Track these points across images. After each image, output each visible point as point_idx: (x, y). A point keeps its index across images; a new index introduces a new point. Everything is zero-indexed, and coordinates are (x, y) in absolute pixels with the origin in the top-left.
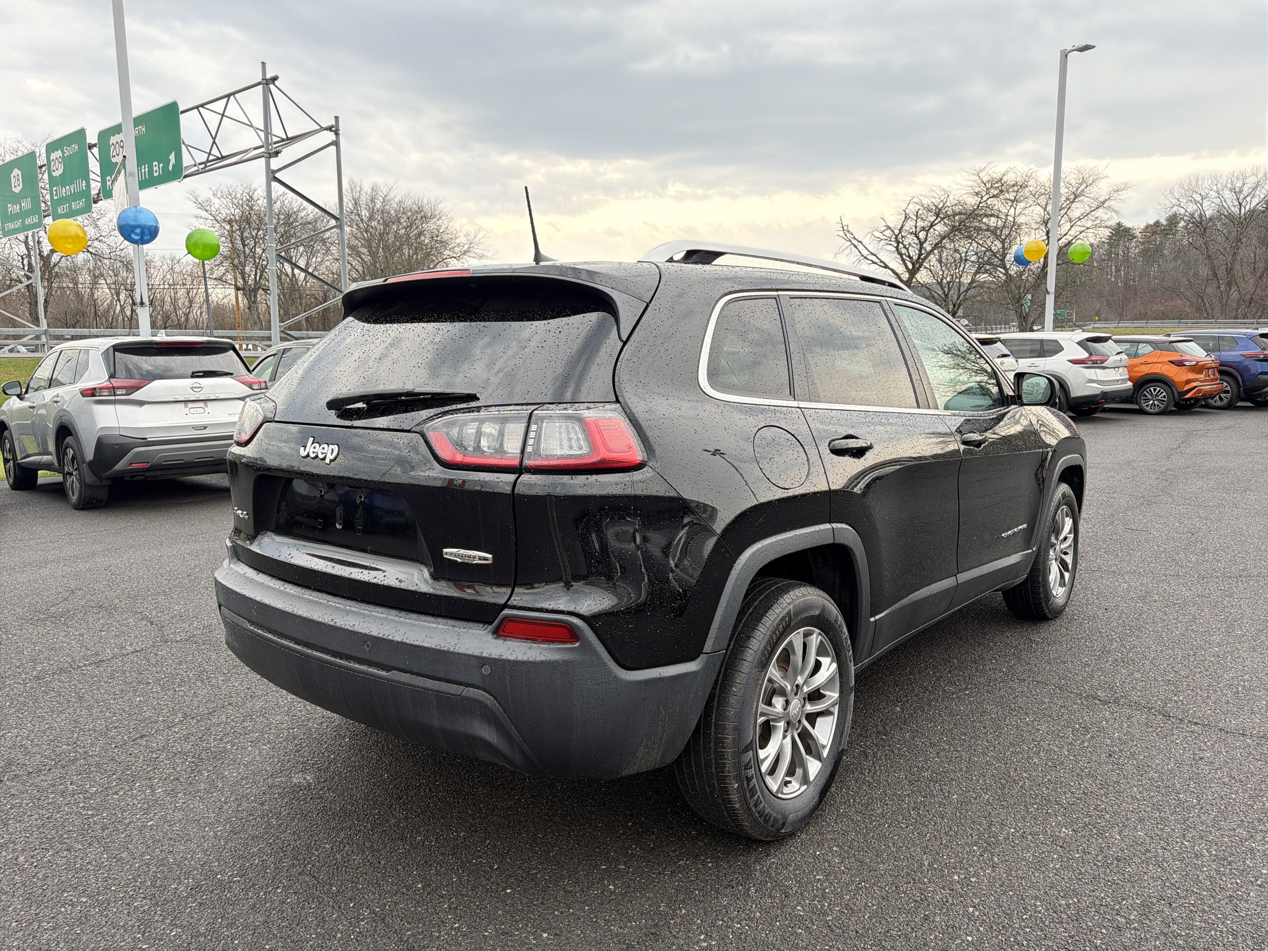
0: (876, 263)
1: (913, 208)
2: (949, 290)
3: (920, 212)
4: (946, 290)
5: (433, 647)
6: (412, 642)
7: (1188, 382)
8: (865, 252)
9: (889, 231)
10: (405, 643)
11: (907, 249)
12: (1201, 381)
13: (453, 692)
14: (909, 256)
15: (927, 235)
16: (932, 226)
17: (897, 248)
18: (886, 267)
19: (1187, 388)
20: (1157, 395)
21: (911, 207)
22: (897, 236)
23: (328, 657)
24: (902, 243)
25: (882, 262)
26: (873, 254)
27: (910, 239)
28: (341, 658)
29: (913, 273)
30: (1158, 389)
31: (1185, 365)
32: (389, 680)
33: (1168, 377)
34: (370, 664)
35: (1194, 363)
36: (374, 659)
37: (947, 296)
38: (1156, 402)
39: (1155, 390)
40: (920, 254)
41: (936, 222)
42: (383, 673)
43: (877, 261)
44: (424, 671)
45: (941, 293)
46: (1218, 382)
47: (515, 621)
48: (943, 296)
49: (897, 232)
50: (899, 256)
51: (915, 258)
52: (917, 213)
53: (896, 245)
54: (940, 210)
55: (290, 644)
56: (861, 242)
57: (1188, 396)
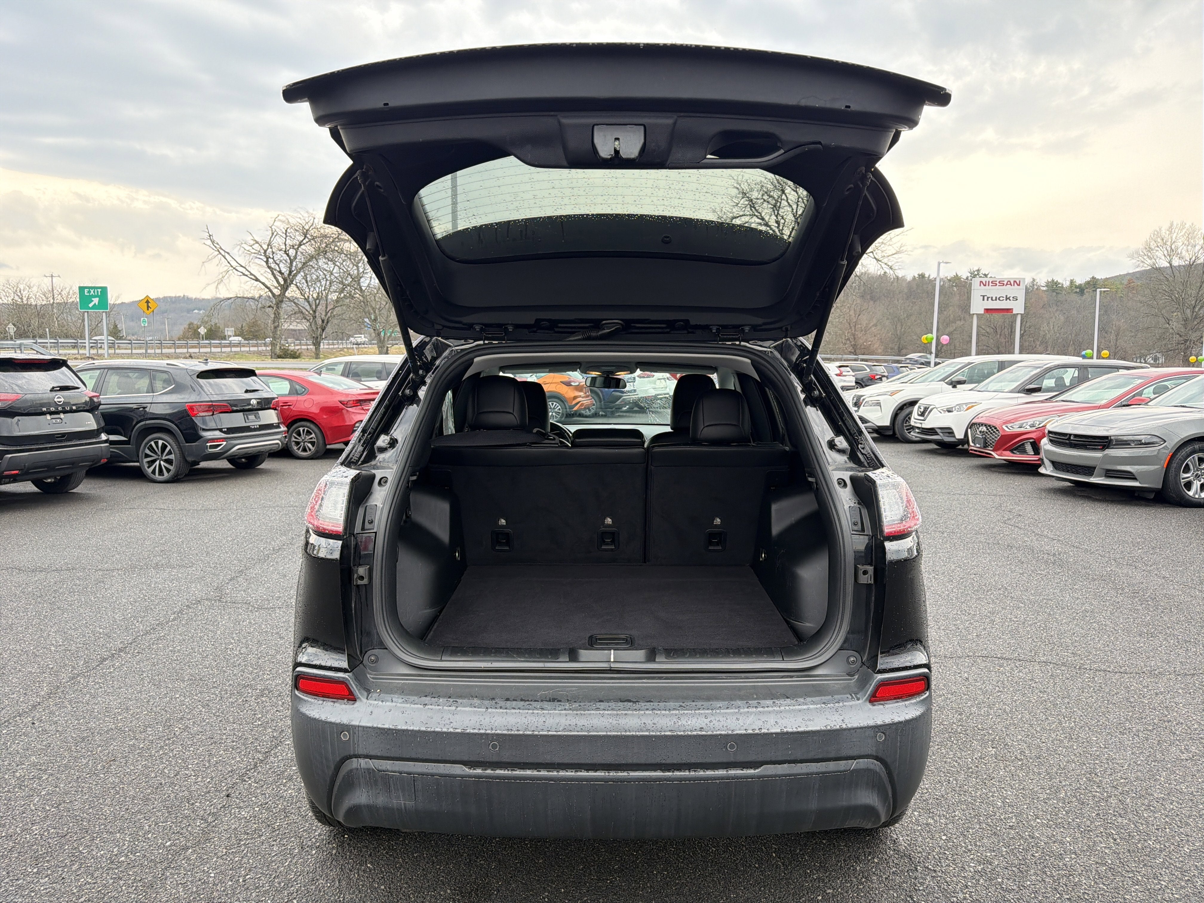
0: (246, 276)
1: (280, 227)
2: (317, 306)
3: (288, 230)
4: (314, 307)
5: (823, 728)
6: (795, 730)
7: (575, 398)
8: (234, 264)
9: (257, 245)
10: (787, 733)
11: (278, 265)
12: (583, 397)
13: (842, 768)
14: (280, 272)
15: (296, 253)
16: (300, 245)
17: (267, 262)
18: (257, 280)
19: (574, 402)
20: (554, 408)
21: (277, 223)
22: (265, 251)
23: (659, 774)
24: (273, 258)
25: (251, 274)
26: (242, 266)
27: (280, 256)
28: (679, 770)
29: (285, 288)
30: (555, 403)
31: (571, 385)
32: (759, 777)
33: (561, 395)
34: (727, 766)
35: (577, 384)
36: (741, 758)
37: (315, 312)
38: (554, 414)
39: (553, 404)
40: (291, 272)
41: (304, 241)
42: (751, 771)
43: (247, 273)
44: (810, 756)
45: (308, 308)
46: (590, 398)
47: (888, 684)
48: (311, 312)
49: (265, 247)
50: (269, 271)
51: (286, 274)
52: (286, 231)
53: (265, 260)
54: (307, 230)
56: (228, 253)
57: (575, 409)
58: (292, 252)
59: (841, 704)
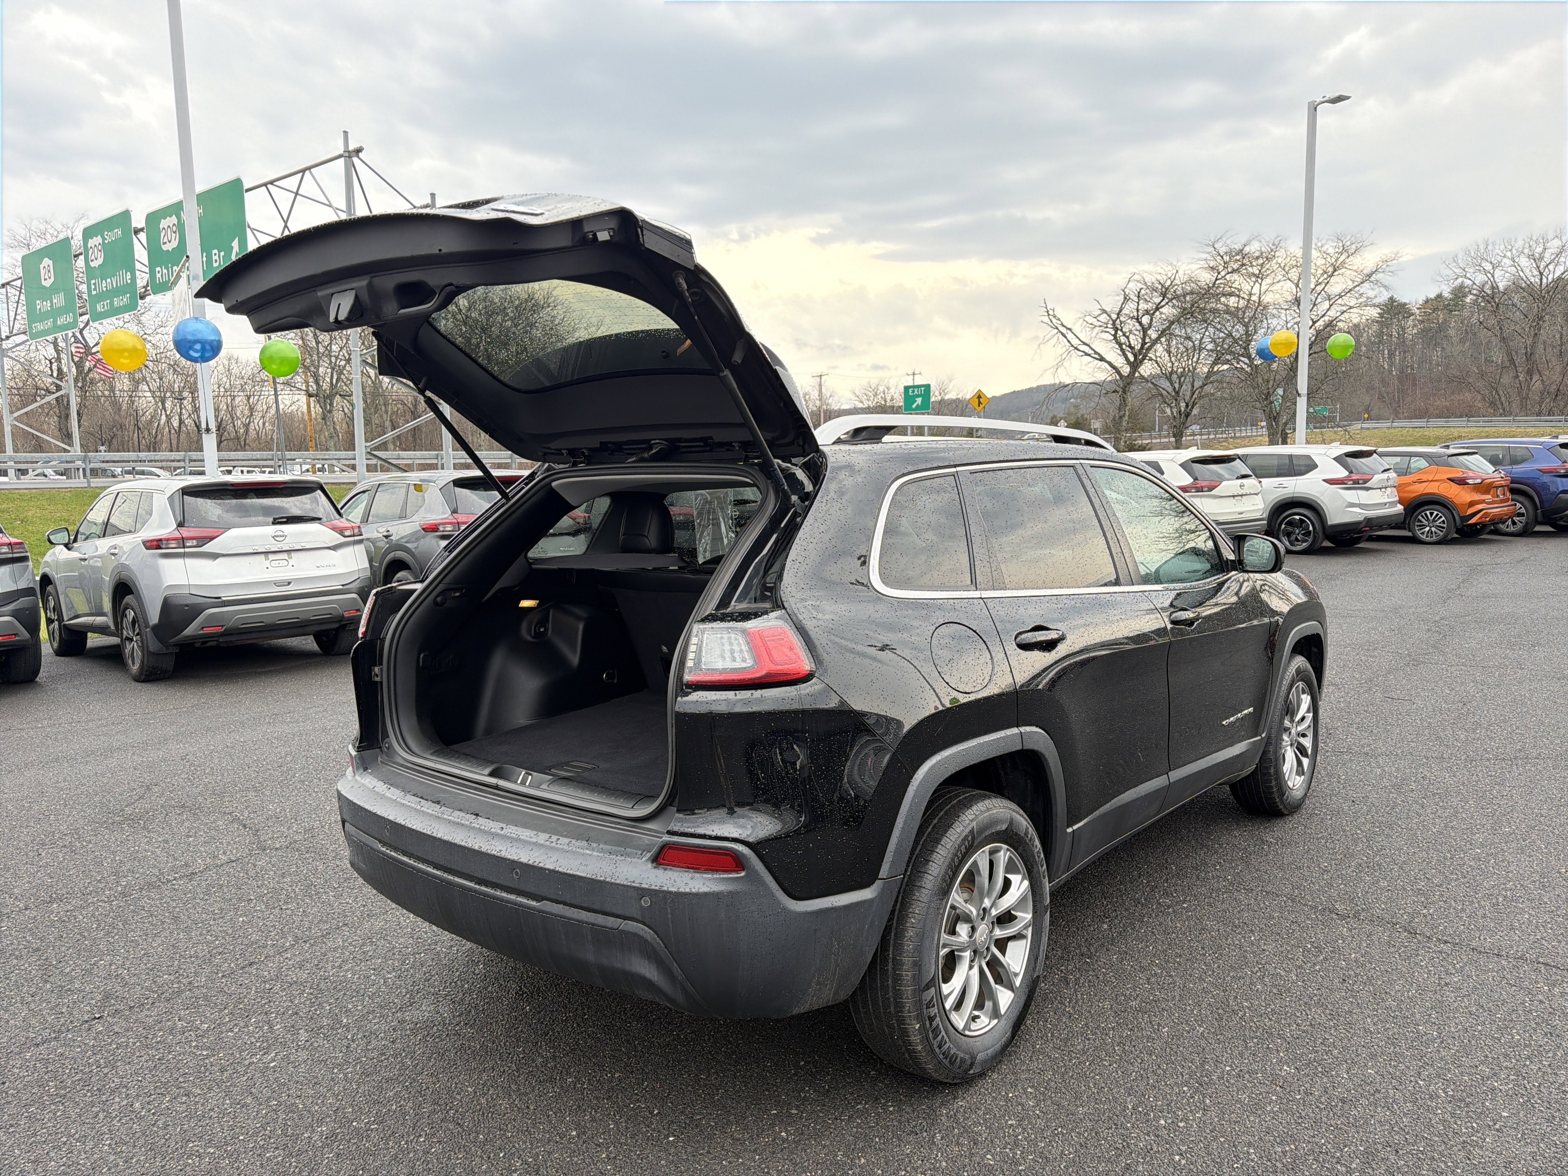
0: (1089, 355)
1: (1134, 287)
2: (1181, 386)
3: (1143, 292)
4: (1177, 386)
5: (588, 876)
6: (565, 871)
7: (1472, 504)
8: (1075, 342)
9: (1105, 315)
10: (558, 872)
11: (1128, 337)
12: (1488, 503)
13: (609, 925)
14: (1130, 346)
15: (1152, 320)
16: (1157, 309)
17: (1115, 336)
18: (1102, 359)
19: (1470, 511)
20: (1434, 521)
21: (1131, 285)
22: (1114, 322)
23: (472, 885)
24: (1121, 330)
25: (1096, 353)
26: (1085, 344)
27: (1131, 325)
28: (486, 886)
29: (1135, 366)
30: (1436, 513)
31: (1468, 484)
32: (540, 911)
33: (1447, 498)
34: (520, 893)
35: (1479, 481)
36: (523, 887)
37: (1177, 393)
38: (1433, 529)
39: (1432, 514)
40: (1144, 343)
41: (1163, 303)
42: (534, 903)
43: (1091, 352)
44: (577, 902)
45: (1170, 390)
46: (1510, 503)
47: (676, 849)
48: (1173, 394)
49: (1114, 316)
50: (1117, 346)
51: (1138, 347)
52: (1139, 293)
53: (1113, 333)
54: (1167, 289)
55: (429, 869)
56: (1070, 329)
57: (1473, 521)
58: (1145, 320)
59: (623, 858)
